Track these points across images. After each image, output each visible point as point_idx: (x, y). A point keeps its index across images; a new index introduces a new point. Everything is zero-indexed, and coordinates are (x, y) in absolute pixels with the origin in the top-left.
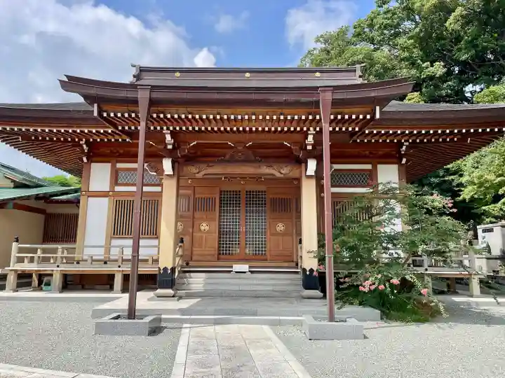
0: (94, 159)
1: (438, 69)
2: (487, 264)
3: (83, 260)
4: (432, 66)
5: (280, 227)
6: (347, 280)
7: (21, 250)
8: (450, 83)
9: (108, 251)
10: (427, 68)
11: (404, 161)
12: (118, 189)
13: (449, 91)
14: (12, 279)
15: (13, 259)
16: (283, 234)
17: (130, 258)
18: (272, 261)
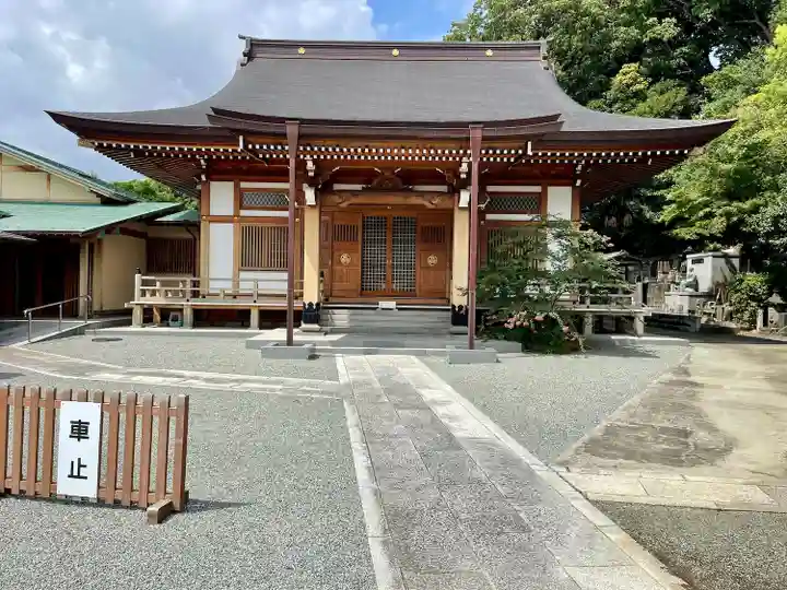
0: (214, 177)
1: (668, 28)
2: (690, 303)
3: (209, 295)
4: (660, 23)
5: (432, 260)
6: (494, 317)
7: (144, 283)
8: (684, 49)
9: (237, 284)
10: (653, 25)
11: (579, 183)
12: (243, 213)
13: (682, 61)
14: (138, 314)
15: (137, 293)
16: (436, 268)
17: (286, 293)
18: (421, 297)
